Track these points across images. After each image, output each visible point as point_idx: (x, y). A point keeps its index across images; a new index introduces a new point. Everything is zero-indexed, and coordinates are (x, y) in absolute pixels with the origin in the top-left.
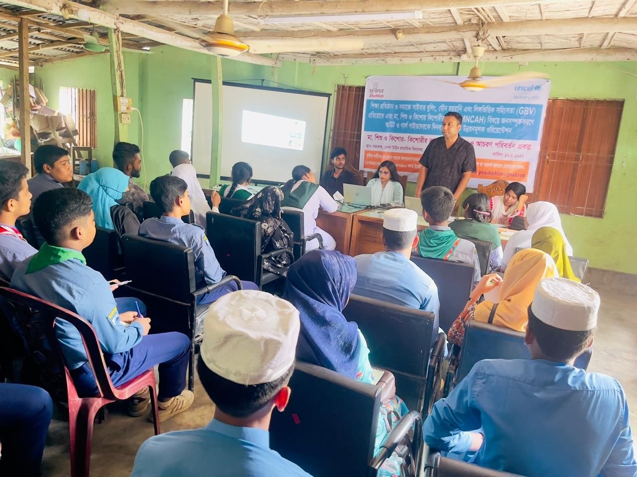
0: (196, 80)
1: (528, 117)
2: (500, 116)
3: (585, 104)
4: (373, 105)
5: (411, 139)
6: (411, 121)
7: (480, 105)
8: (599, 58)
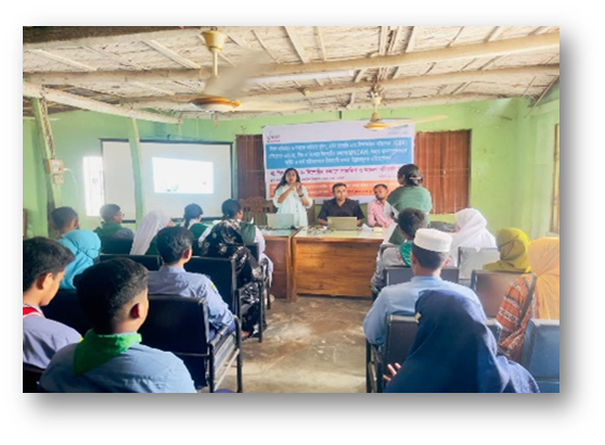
0: (103, 140)
1: (403, 147)
2: (381, 148)
3: (442, 134)
4: (271, 148)
5: (309, 172)
6: (307, 158)
7: (362, 141)
8: (453, 101)
